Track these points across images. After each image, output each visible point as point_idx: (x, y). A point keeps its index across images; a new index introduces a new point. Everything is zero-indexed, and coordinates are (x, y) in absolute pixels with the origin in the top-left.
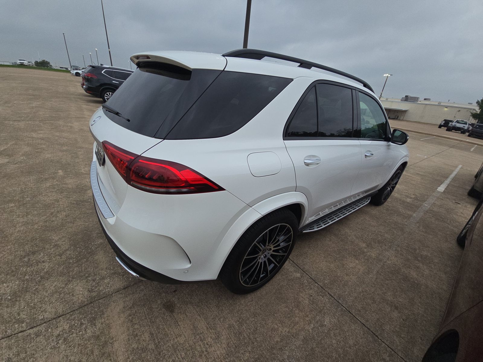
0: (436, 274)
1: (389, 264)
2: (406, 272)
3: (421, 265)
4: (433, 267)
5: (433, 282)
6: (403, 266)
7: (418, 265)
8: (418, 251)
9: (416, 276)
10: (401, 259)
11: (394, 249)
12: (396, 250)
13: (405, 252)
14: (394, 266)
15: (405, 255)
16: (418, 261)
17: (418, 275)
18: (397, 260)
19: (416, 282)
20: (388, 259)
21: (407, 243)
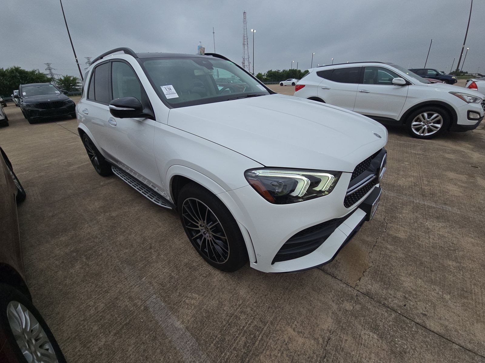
0: (49, 259)
1: (85, 225)
2: (69, 234)
3: (67, 251)
4: (57, 262)
5: (46, 250)
6: (76, 234)
7: (69, 248)
8: (84, 260)
9: (61, 239)
10: (84, 237)
11: (99, 236)
12: (97, 237)
13: (90, 244)
14: (81, 227)
15: (87, 242)
16: (72, 251)
17: (61, 241)
18: (85, 232)
19: (57, 236)
20: (90, 226)
21: (101, 254)
